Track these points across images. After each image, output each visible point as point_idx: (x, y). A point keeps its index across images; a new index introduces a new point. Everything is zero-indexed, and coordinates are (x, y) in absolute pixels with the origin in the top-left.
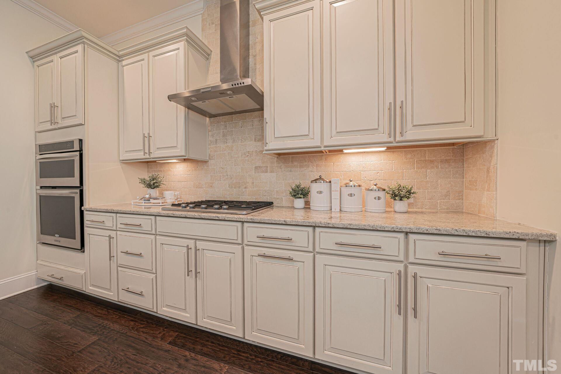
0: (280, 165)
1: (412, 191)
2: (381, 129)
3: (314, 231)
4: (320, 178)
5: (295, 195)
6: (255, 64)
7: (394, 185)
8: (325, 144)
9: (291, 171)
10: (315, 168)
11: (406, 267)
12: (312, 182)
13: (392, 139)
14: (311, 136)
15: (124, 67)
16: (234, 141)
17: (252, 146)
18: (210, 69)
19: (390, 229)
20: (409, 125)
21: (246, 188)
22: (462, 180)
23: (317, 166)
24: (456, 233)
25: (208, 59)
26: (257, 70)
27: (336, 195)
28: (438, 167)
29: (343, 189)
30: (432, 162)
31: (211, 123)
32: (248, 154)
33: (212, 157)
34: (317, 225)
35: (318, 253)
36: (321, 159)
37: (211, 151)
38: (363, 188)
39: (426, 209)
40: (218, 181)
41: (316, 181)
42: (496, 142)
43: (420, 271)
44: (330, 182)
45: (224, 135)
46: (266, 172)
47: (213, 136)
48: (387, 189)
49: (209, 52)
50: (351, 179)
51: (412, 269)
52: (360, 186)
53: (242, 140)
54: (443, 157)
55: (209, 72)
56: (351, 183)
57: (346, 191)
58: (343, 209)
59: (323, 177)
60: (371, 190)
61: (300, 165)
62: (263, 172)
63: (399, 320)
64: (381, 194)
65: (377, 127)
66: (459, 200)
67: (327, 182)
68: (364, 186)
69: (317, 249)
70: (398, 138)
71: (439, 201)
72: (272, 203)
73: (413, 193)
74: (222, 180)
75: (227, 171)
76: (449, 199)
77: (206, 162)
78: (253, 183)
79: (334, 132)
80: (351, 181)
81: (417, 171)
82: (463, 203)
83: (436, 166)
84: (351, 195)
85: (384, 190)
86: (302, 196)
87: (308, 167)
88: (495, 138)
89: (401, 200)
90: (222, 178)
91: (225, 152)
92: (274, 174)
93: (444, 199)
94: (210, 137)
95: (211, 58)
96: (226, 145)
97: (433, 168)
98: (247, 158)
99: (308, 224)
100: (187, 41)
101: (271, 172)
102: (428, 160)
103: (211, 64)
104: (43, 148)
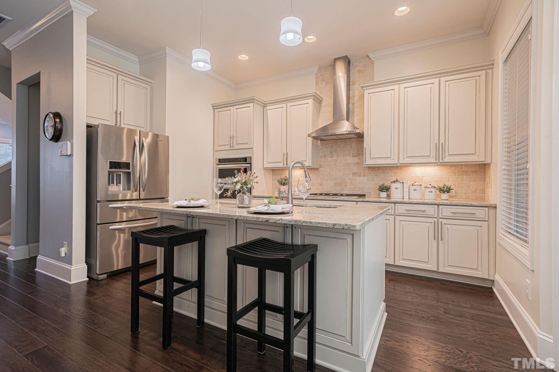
0: (370, 172)
1: (451, 188)
2: (431, 155)
3: (395, 205)
4: (397, 180)
5: (381, 190)
6: (353, 109)
7: (441, 185)
8: (400, 163)
9: (377, 176)
10: (393, 174)
11: (438, 220)
12: (392, 183)
13: (437, 161)
14: (392, 158)
15: (268, 111)
16: (338, 157)
17: (351, 160)
18: (321, 109)
19: (430, 203)
20: (447, 155)
21: (346, 186)
22: (484, 182)
23: (394, 173)
24: (459, 204)
25: (320, 103)
26: (355, 113)
27: (406, 190)
28: (470, 175)
29: (410, 187)
30: (466, 172)
31: (322, 144)
32: (348, 165)
33: (322, 166)
34: (397, 202)
35: (397, 215)
36: (397, 169)
37: (321, 162)
38: (423, 186)
39: (463, 199)
40: (326, 181)
41: (394, 182)
42: (492, 164)
43: (444, 221)
44: (403, 183)
45: (331, 152)
46: (360, 176)
47: (323, 152)
48: (437, 187)
49: (321, 99)
50: (416, 181)
51: (440, 220)
52: (420, 185)
53: (344, 156)
54: (473, 170)
55: (321, 112)
56: (416, 184)
57: (412, 188)
58: (410, 198)
59: (398, 180)
60: (427, 187)
61: (383, 173)
62: (358, 176)
63: (435, 243)
64: (433, 190)
65: (429, 155)
66: (483, 194)
67: (401, 183)
68: (424, 185)
69: (396, 214)
70: (441, 161)
71: (470, 195)
72: (365, 195)
73: (451, 190)
74: (329, 181)
75: (332, 175)
76: (477, 194)
77: (318, 169)
78: (351, 183)
79: (406, 156)
80: (415, 182)
81: (458, 177)
82: (485, 196)
83: (469, 175)
84: (415, 190)
85: (435, 187)
86: (386, 191)
87: (389, 173)
88: (491, 162)
89: (444, 193)
90: (329, 179)
91: (332, 163)
92: (366, 178)
93: (474, 194)
94: (320, 153)
95: (322, 102)
96: (332, 158)
97: (467, 175)
98: (347, 167)
99: (392, 202)
100: (314, 99)
101: (364, 176)
102: (464, 171)
103: (322, 106)
104: (221, 161)
